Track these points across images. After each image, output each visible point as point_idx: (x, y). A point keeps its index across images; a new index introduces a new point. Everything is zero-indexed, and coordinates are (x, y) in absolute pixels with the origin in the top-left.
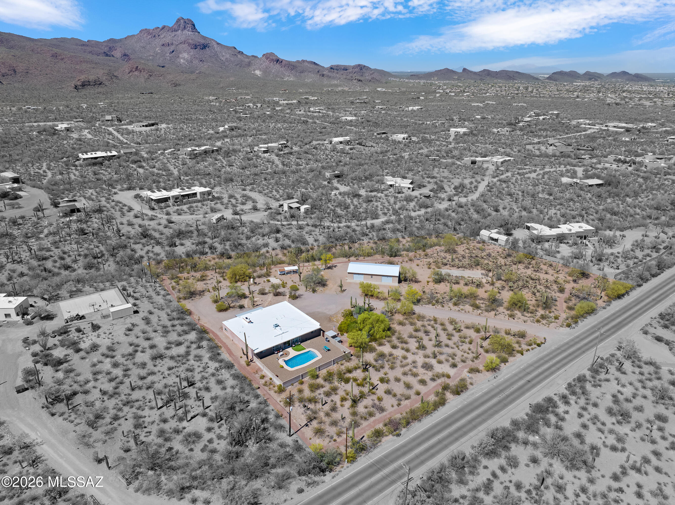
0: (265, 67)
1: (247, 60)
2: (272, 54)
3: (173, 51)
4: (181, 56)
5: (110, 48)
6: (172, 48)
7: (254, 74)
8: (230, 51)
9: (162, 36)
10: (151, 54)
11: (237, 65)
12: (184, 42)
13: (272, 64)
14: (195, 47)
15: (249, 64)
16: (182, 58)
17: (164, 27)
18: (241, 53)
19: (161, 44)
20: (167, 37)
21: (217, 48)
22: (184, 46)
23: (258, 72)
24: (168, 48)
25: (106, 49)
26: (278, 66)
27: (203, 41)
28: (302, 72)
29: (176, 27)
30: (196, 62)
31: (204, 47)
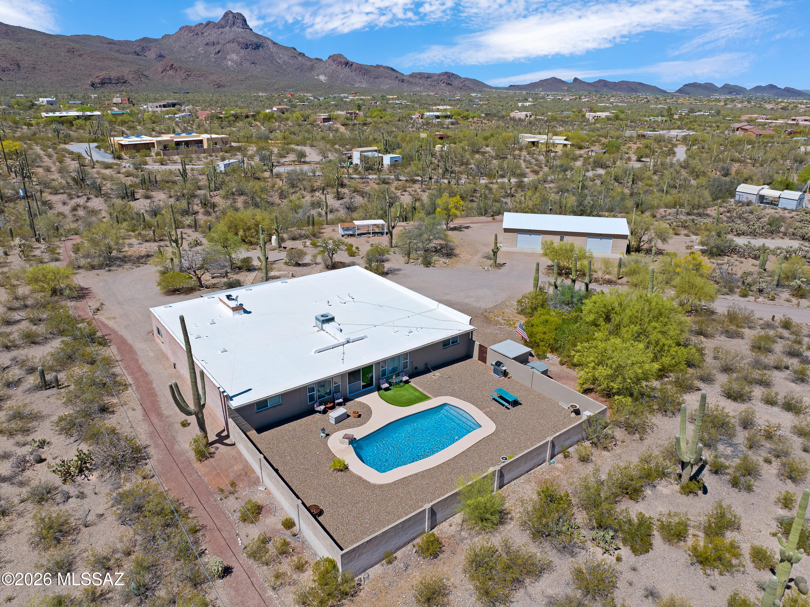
0: (331, 71)
1: (309, 63)
2: (340, 55)
3: (219, 52)
4: (228, 57)
5: (143, 48)
6: (218, 48)
7: (319, 80)
8: (288, 53)
9: (206, 34)
10: (193, 55)
11: (297, 69)
12: (233, 41)
13: (339, 67)
14: (246, 47)
15: (312, 68)
16: (230, 60)
17: (208, 23)
18: (302, 55)
19: (204, 43)
20: (213, 35)
21: (273, 49)
22: (232, 45)
23: (322, 78)
24: (213, 48)
25: (138, 49)
26: (347, 69)
27: (255, 40)
28: (377, 77)
29: (223, 23)
30: (246, 65)
31: (257, 47)
